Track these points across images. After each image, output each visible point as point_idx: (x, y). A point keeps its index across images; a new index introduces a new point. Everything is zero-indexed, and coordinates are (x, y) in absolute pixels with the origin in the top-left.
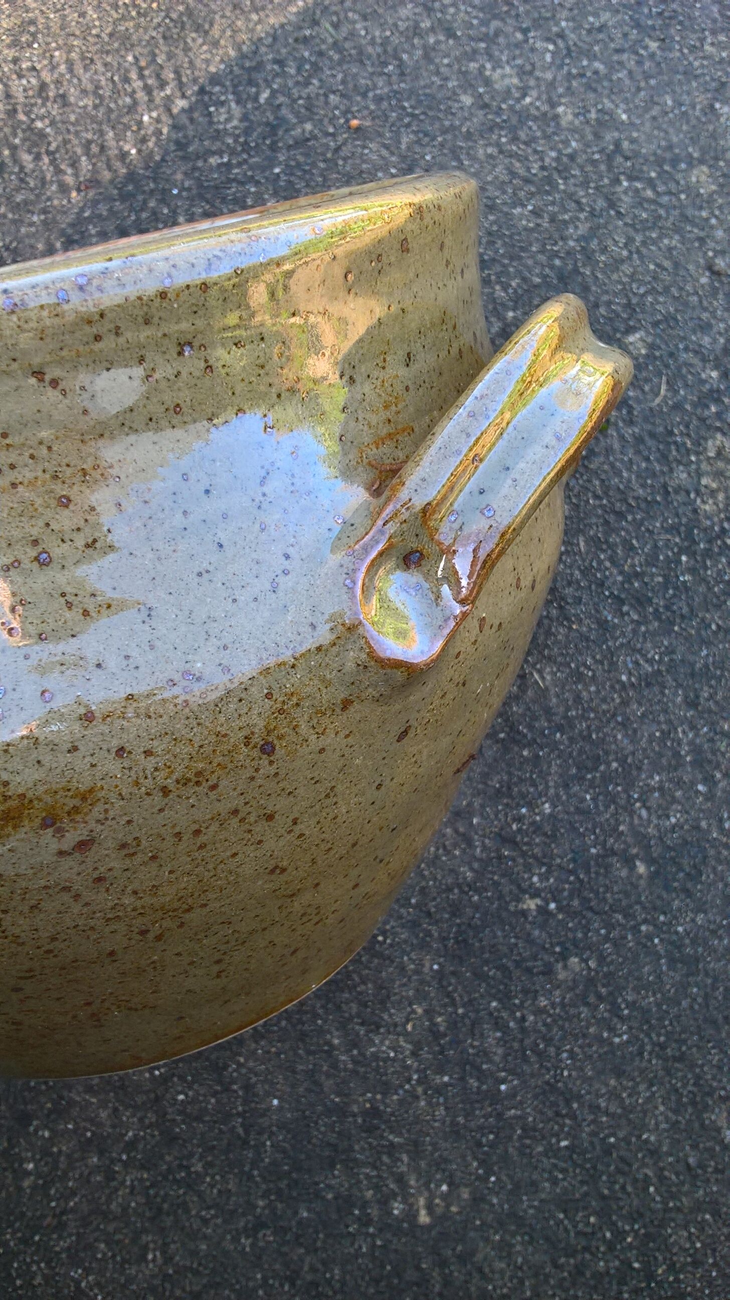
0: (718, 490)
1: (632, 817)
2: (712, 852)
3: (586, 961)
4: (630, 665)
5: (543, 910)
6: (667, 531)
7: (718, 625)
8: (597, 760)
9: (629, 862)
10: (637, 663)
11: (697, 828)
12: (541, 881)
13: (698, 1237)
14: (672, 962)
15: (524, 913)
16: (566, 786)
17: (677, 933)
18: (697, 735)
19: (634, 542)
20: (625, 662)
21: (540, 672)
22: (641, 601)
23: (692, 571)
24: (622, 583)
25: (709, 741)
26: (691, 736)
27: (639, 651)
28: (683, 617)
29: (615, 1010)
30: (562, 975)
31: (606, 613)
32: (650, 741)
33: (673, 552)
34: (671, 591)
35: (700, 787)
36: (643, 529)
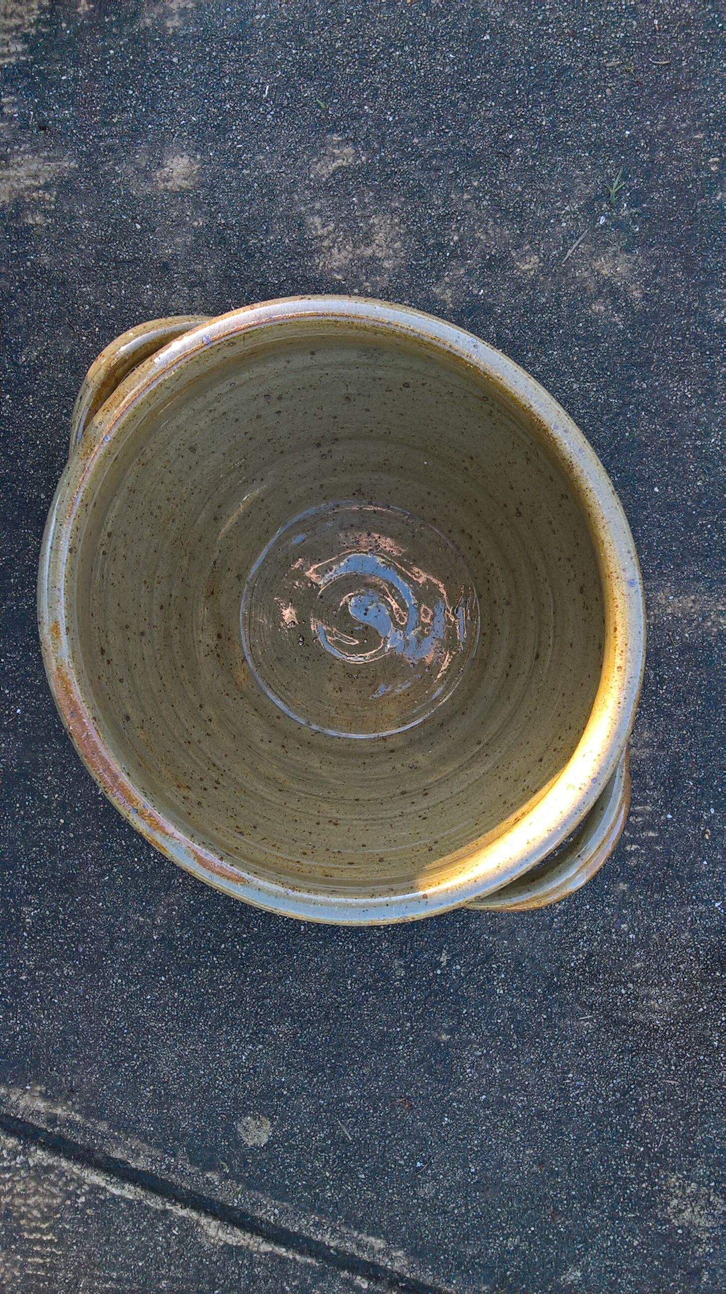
0: (684, 1193)
1: (479, 1044)
2: (441, 1087)
3: (400, 980)
4: (578, 1083)
5: (438, 964)
6: (665, 1145)
7: (588, 1153)
8: (521, 1035)
9: (451, 1031)
10: (579, 1087)
11: (459, 1084)
12: (456, 970)
13: (225, 988)
14: (384, 1035)
15: (440, 953)
16: (510, 1009)
17: (399, 1044)
18: (518, 1108)
19: (664, 1119)
20: (581, 1080)
21: (591, 1020)
22: (620, 1107)
23: (632, 1151)
24: (637, 1100)
25: (512, 1116)
26: (519, 1105)
27: (586, 1093)
28: (601, 1131)
29: (366, 987)
30: (396, 963)
31: (619, 1080)
32: (523, 1076)
33: (648, 1143)
34: (621, 1131)
35: (484, 1097)
36: (671, 1129)
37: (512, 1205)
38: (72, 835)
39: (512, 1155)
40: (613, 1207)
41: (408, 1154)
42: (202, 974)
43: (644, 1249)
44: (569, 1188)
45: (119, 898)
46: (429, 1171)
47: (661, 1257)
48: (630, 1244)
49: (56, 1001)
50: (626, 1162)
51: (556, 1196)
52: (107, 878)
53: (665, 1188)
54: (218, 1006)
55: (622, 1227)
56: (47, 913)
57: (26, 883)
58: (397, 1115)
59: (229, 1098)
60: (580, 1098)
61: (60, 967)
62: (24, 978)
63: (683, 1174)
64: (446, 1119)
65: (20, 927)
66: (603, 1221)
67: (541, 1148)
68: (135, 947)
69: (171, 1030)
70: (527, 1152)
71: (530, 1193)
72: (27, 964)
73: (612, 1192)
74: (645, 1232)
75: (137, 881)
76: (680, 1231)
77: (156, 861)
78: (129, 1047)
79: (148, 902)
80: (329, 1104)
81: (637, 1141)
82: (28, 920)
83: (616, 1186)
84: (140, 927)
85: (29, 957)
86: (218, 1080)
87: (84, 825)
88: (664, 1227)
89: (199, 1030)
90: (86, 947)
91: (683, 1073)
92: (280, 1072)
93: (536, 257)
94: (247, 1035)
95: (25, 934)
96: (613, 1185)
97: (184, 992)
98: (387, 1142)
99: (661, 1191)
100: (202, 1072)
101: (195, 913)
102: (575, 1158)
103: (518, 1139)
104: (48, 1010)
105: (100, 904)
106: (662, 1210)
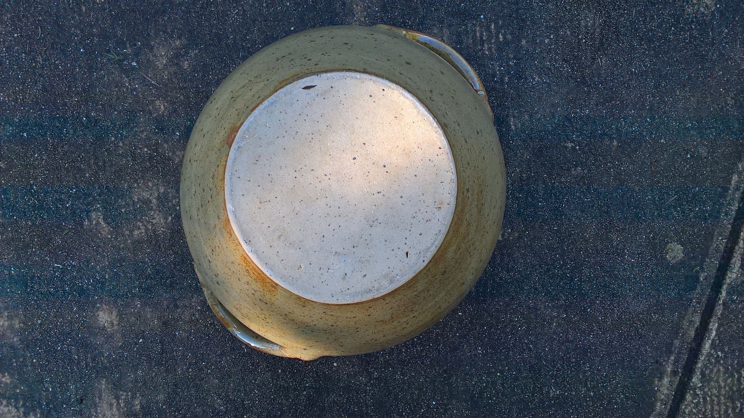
0: (696, 4)
1: (618, 123)
2: (644, 144)
3: (584, 170)
4: (637, 66)
5: (573, 148)
6: (670, 15)
7: (677, 59)
8: (612, 99)
9: (611, 139)
10: (640, 65)
11: (641, 134)
12: (576, 137)
13: (593, 273)
14: (615, 179)
15: (566, 147)
16: (597, 105)
17: (620, 169)
18: (654, 100)
19: (655, 16)
20: (636, 64)
21: (601, 59)
22: (650, 41)
23: (675, 34)
24: (645, 32)
25: (658, 103)
26: (652, 99)
27: (643, 61)
28: (664, 52)
29: (588, 189)
30: (573, 173)
31: (635, 42)
32: (634, 97)
33: (669, 25)
34: (663, 40)
35: (648, 119)
36: (661, 12)
37: (709, 102)
38: (507, 368)
39: (680, 103)
40: (707, 44)
41: (683, 163)
42: (586, 287)
43: (730, 26)
44: (697, 69)
45: (542, 338)
46: (692, 150)
47: (733, 16)
48: (727, 34)
49: (605, 374)
50: (681, 37)
51: (702, 77)
52: (531, 346)
53: (694, 15)
54: (603, 277)
55: (718, 39)
56: (553, 381)
57: (536, 395)
58: (661, 169)
59: (656, 269)
60: (646, 64)
61: (585, 372)
62: (592, 394)
63: (686, 5)
64: (662, 141)
65: (562, 397)
66: (715, 50)
67: (676, 86)
68: (571, 327)
69: (619, 304)
70: (678, 94)
71: (701, 92)
72: (584, 392)
73: (698, 45)
74: (720, 26)
75: (532, 328)
76: (718, 6)
77: (520, 317)
78: (630, 329)
79: (544, 321)
80: (657, 210)
81: (669, 31)
82: (558, 393)
83: (694, 43)
84: (559, 325)
85: (579, 391)
86: (646, 275)
87: (500, 360)
88: (716, 15)
89: (618, 288)
90: (573, 357)
91: (629, 6)
92: (640, 239)
93: (156, 102)
94: (620, 259)
95: (566, 394)
96: (694, 44)
97: (596, 297)
98: (677, 175)
99: (696, 17)
100: (642, 285)
101: (550, 293)
102: (680, 66)
103: (671, 99)
104: (610, 378)
105: (547, 349)
106: (707, 16)
